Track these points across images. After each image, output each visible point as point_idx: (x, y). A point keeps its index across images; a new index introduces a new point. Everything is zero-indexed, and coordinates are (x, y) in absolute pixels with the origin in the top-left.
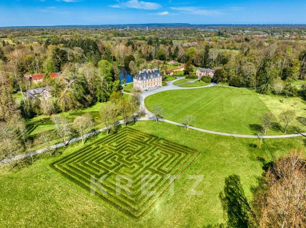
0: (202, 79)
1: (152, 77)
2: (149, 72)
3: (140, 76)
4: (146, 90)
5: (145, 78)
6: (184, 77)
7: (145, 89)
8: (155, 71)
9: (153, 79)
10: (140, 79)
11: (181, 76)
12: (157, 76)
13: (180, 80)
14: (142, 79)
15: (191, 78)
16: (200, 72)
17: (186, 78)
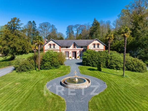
15: (47, 64)
16: (57, 47)
17: (20, 69)
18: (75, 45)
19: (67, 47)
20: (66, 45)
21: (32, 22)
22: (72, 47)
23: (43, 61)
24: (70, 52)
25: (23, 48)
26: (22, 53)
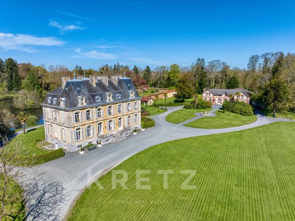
0: (225, 108)
1: (109, 99)
2: (100, 84)
3: (66, 94)
4: (90, 148)
5: (82, 102)
6: (180, 108)
7: (85, 143)
8: (120, 82)
9: (114, 108)
10: (62, 105)
11: (170, 105)
12: (125, 98)
13: (174, 113)
14: (72, 105)
15: (199, 106)
16: (212, 95)
17: (186, 107)
18: (226, 94)
19: (220, 96)
20: (219, 94)
21: (201, 59)
22: (223, 96)
23: (198, 105)
24: (222, 99)
25: (189, 95)
26: (188, 98)
